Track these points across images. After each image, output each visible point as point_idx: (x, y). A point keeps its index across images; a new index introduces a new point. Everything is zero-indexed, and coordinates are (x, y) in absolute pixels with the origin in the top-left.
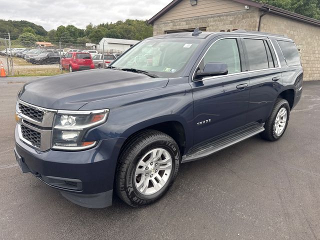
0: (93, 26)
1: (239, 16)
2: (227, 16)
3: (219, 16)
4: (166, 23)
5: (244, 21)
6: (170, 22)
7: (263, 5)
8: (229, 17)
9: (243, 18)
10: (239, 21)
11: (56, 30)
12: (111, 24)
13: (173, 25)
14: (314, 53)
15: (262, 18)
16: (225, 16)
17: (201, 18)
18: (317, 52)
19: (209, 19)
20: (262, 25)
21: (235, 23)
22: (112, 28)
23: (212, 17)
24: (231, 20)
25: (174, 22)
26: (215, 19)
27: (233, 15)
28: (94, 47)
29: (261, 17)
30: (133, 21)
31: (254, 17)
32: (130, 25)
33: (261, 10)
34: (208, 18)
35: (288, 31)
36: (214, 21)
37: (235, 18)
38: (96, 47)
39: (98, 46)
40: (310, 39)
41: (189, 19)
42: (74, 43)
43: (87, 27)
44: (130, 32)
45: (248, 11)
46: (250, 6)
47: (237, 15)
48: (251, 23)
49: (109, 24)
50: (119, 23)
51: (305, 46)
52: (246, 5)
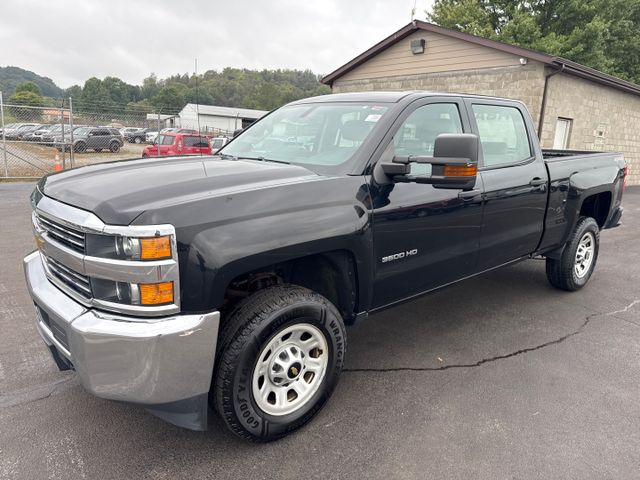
0: (158, 80)
1: (508, 75)
2: (484, 74)
3: (469, 75)
4: (359, 84)
5: (517, 84)
6: (367, 81)
7: (554, 59)
8: (487, 77)
9: (515, 79)
10: (507, 84)
11: (83, 86)
12: (194, 77)
14: (622, 139)
15: (550, 80)
16: (479, 74)
17: (433, 77)
18: (627, 137)
19: (448, 79)
20: (549, 92)
21: (499, 87)
22: (197, 85)
23: (453, 76)
24: (492, 81)
25: (374, 82)
26: (460, 78)
27: (497, 72)
28: (168, 121)
29: (547, 78)
30: (238, 71)
31: (536, 78)
32: (231, 78)
33: (548, 66)
34: (445, 77)
35: (585, 101)
36: (459, 83)
37: (500, 79)
38: (172, 121)
39: (177, 120)
40: (616, 115)
41: (409, 77)
42: (119, 113)
43: (145, 81)
44: (232, 92)
45: (524, 67)
46: (528, 59)
47: (504, 74)
48: (530, 88)
49: (190, 76)
50: (211, 75)
51: (609, 127)
52: (521, 57)
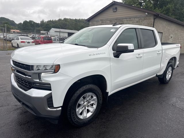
1: (142, 18)
2: (135, 18)
3: (130, 18)
4: (97, 21)
5: (145, 21)
6: (100, 20)
7: (157, 13)
8: (136, 19)
9: (144, 20)
10: (142, 21)
11: (23, 23)
13: (102, 23)
14: (178, 39)
15: (155, 20)
16: (133, 18)
17: (119, 19)
18: (179, 39)
19: (124, 20)
20: (155, 24)
21: (139, 22)
22: (56, 23)
23: (125, 19)
24: (137, 20)
25: (102, 20)
26: (128, 19)
27: (139, 17)
30: (68, 19)
31: (151, 19)
32: (66, 21)
33: (154, 15)
35: (167, 27)
36: (127, 21)
37: (140, 20)
38: (47, 33)
39: (49, 33)
40: (176, 32)
41: (112, 19)
43: (41, 22)
44: (66, 25)
46: (148, 13)
48: (149, 22)
49: (54, 20)
50: (60, 20)
51: (174, 35)
52: (146, 12)
